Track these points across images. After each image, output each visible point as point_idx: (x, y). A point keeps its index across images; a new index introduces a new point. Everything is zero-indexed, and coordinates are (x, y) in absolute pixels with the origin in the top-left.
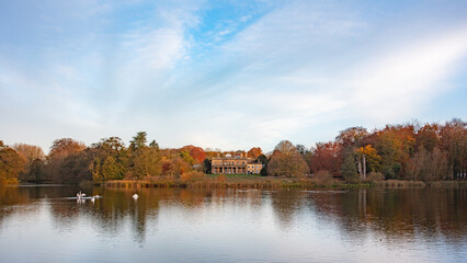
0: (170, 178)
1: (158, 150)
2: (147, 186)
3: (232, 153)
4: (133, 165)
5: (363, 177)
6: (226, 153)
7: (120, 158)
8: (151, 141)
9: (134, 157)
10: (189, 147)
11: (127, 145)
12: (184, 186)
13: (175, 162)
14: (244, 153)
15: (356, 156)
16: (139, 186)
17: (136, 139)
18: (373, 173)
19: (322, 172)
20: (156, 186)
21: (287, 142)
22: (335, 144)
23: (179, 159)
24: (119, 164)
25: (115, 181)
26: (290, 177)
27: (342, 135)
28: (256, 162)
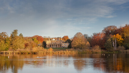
0: (28, 50)
1: (23, 38)
2: (18, 53)
3: (55, 38)
4: (12, 44)
5: (115, 48)
6: (52, 38)
7: (7, 41)
8: (20, 34)
9: (12, 41)
10: (36, 36)
11: (9, 36)
12: (35, 53)
13: (30, 43)
14: (60, 38)
15: (111, 39)
16: (15, 53)
17: (13, 33)
18: (120, 47)
19: (96, 46)
20: (22, 53)
21: (80, 33)
22: (102, 34)
23: (32, 41)
24: (6, 44)
25: (5, 52)
26: (81, 49)
27: (105, 29)
28: (66, 42)
